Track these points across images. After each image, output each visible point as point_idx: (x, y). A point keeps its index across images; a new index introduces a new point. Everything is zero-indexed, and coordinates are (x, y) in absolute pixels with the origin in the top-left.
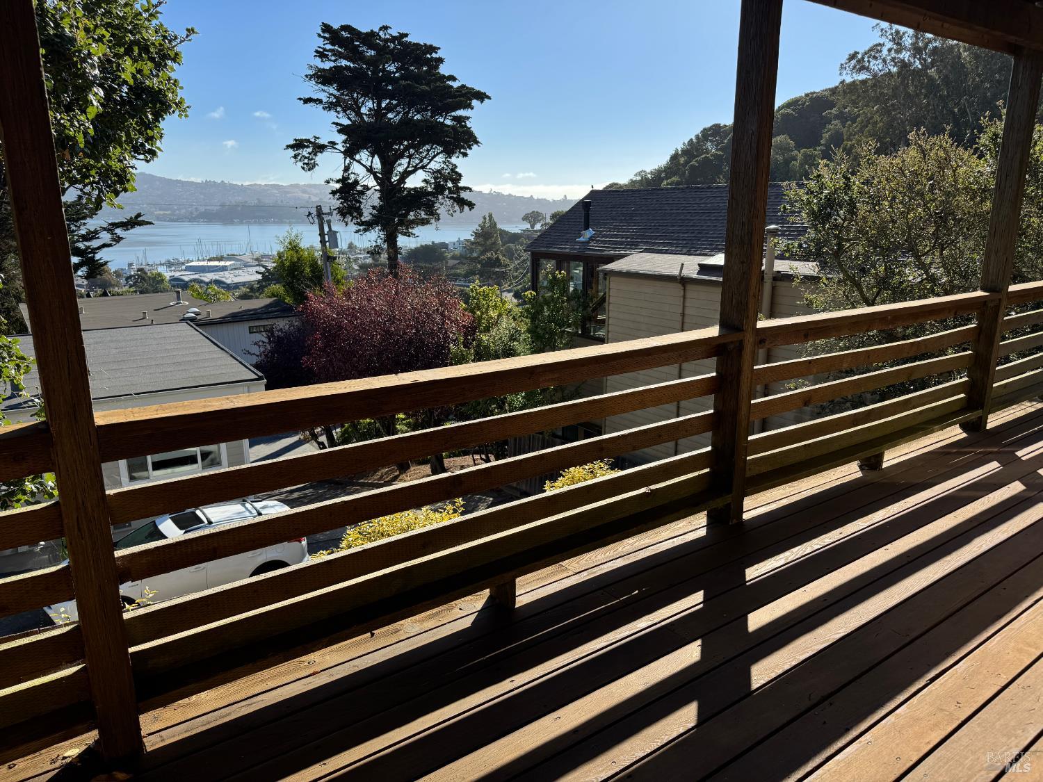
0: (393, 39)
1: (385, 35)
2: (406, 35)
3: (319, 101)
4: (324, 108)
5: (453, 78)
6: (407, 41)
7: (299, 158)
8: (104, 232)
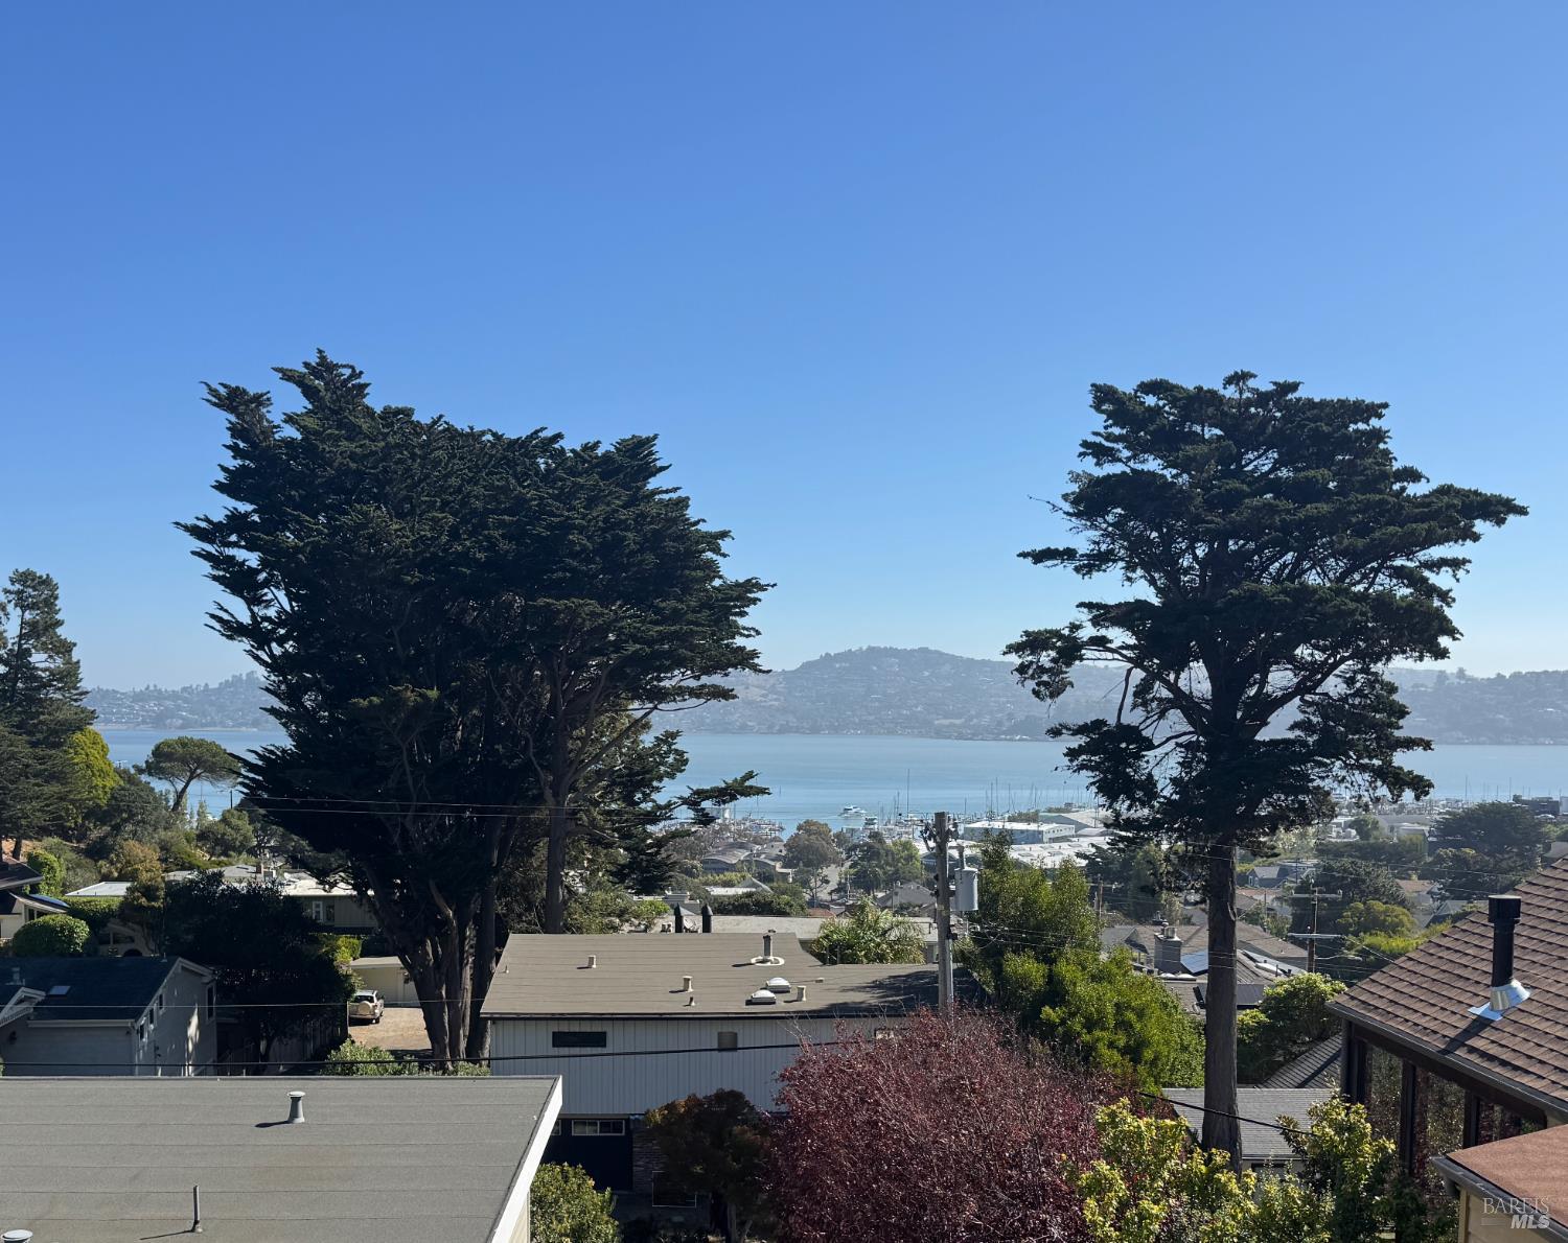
0: (1262, 399)
1: (1241, 393)
2: (1294, 387)
3: (1069, 554)
4: (1077, 570)
5: (1413, 475)
6: (1299, 400)
7: (1031, 672)
8: (685, 807)
